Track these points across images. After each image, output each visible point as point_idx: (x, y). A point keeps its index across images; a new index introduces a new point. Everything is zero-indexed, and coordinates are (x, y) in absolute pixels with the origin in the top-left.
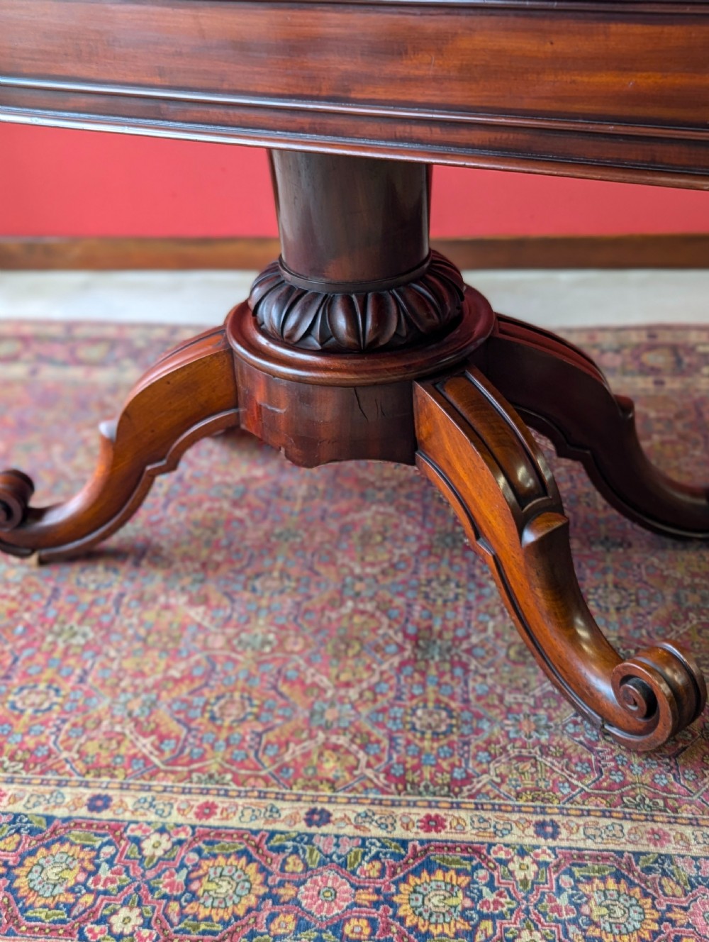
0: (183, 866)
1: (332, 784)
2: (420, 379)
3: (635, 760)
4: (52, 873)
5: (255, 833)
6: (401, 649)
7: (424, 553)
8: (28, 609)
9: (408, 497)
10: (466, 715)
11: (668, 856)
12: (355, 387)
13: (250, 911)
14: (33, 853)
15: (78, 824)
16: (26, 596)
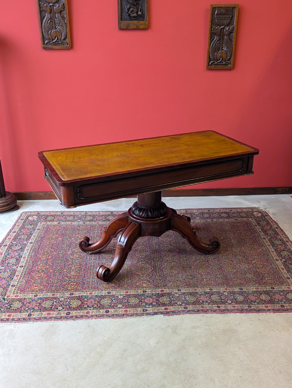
0: (126, 299)
1: (146, 287)
3: (191, 281)
4: (106, 302)
5: (136, 294)
6: (151, 268)
7: (152, 253)
8: (83, 267)
9: (146, 244)
10: (164, 277)
11: (197, 292)
13: (138, 303)
14: (101, 300)
15: (107, 296)
16: (81, 265)
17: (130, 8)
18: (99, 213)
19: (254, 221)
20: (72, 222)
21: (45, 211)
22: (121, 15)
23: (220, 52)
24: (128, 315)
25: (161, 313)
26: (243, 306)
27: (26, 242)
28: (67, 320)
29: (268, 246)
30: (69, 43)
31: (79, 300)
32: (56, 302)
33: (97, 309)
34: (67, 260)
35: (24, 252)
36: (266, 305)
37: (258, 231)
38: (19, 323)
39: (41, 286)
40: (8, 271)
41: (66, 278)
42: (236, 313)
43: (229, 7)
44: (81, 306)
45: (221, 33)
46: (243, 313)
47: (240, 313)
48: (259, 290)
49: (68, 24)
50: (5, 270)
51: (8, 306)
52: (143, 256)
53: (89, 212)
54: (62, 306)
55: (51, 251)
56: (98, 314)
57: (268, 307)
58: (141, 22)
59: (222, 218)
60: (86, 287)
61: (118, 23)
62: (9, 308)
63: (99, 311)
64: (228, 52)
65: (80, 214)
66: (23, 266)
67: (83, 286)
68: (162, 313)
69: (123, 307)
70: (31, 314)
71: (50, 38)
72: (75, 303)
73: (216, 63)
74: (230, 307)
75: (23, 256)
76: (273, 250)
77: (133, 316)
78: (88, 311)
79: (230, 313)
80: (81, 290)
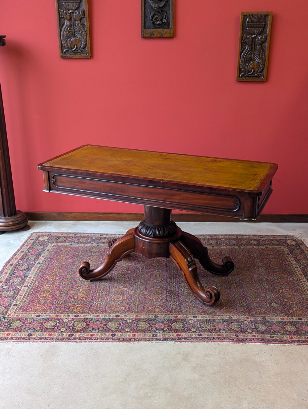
0: (135, 323)
1: (158, 312)
2: (171, 242)
3: (209, 308)
4: (113, 325)
5: (146, 319)
6: (166, 293)
8: (91, 289)
9: (163, 269)
10: (180, 303)
11: (215, 320)
12: (160, 243)
13: (148, 328)
14: (108, 323)
15: (115, 319)
16: (90, 287)
17: (154, 15)
18: (115, 236)
19: (287, 249)
20: (86, 243)
21: (57, 232)
22: (145, 22)
23: (252, 62)
24: (135, 340)
25: (172, 339)
26: (265, 336)
27: (34, 262)
28: (69, 342)
29: (299, 276)
30: (89, 52)
31: (84, 322)
32: (59, 323)
33: (103, 332)
34: (75, 282)
35: (31, 272)
36: (290, 336)
37: (290, 260)
38: (17, 342)
39: (45, 306)
40: (12, 290)
41: (72, 299)
42: (255, 342)
43: (262, 15)
44: (86, 328)
45: (253, 42)
46: (263, 343)
47: (260, 342)
48: (285, 320)
49: (88, 32)
50: (9, 289)
51: (8, 325)
52: (158, 280)
53: (105, 234)
54: (65, 327)
55: (59, 272)
56: (103, 337)
57: (292, 338)
58: (166, 30)
59: (250, 245)
60: (93, 310)
61: (142, 31)
62: (9, 327)
63: (105, 334)
64: (261, 63)
65: (94, 236)
66: (27, 286)
67: (90, 308)
69: (132, 331)
70: (31, 334)
71: (69, 46)
72: (79, 325)
73: (247, 75)
74: (249, 336)
75: (29, 276)
76: (305, 279)
77: (141, 340)
78: (93, 333)
79: (249, 342)
80: (87, 312)
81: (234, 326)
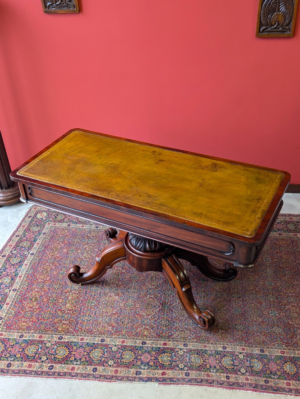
0: (120, 353)
1: (146, 336)
2: (163, 257)
3: (203, 331)
4: (96, 354)
5: (133, 346)
6: (159, 307)
8: (81, 297)
10: (172, 322)
11: (207, 350)
12: (150, 260)
13: (132, 361)
14: (92, 350)
15: (99, 345)
16: (80, 293)
20: (84, 224)
23: (276, 13)
24: (117, 378)
26: (259, 379)
27: (27, 253)
28: (48, 377)
31: (67, 349)
32: (41, 348)
33: (84, 365)
34: (65, 285)
35: (22, 269)
36: (288, 382)
39: (30, 321)
41: (59, 312)
42: (247, 390)
44: (68, 358)
46: (256, 391)
47: (253, 390)
48: (285, 355)
54: (46, 355)
55: (51, 269)
56: (83, 372)
57: (289, 385)
60: (79, 329)
63: (86, 368)
64: (287, 15)
66: (16, 290)
67: (76, 327)
68: (157, 380)
69: (115, 365)
70: (10, 364)
72: (62, 352)
73: (269, 29)
74: (242, 379)
75: (20, 274)
77: (123, 380)
78: (74, 366)
79: (240, 389)
80: (72, 333)
81: (227, 362)
